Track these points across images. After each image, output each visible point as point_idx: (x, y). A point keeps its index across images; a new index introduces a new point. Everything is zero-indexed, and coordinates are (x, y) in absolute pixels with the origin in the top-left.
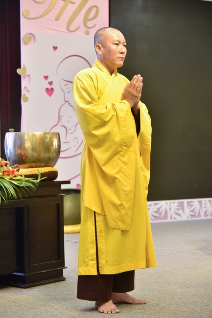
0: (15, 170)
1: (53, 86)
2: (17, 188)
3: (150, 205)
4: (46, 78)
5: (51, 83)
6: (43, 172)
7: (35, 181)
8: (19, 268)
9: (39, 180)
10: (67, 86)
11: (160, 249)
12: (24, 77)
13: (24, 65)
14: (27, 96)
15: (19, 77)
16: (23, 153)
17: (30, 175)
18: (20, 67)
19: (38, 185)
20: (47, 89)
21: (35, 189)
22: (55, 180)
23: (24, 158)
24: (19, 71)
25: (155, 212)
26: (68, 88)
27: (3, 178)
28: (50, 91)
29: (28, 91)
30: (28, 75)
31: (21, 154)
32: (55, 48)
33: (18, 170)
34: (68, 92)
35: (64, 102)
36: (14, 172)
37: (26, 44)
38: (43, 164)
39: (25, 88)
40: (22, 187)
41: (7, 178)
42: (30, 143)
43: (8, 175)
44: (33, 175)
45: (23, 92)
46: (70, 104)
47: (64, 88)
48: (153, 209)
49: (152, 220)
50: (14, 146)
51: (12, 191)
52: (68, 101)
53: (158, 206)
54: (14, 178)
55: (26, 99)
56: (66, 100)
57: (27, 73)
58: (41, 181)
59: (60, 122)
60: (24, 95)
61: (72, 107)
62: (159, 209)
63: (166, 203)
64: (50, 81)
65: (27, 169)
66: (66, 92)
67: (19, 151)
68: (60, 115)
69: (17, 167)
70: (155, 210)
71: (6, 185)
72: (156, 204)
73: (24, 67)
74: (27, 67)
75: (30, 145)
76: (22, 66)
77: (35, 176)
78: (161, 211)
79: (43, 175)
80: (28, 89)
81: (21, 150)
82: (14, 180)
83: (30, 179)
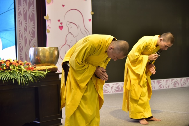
0: (34, 67)
1: (62, 25)
2: (34, 77)
3: (114, 85)
4: (59, 21)
5: (61, 23)
6: (49, 68)
7: (44, 73)
8: (37, 119)
9: (46, 73)
10: (69, 25)
11: (116, 107)
12: (48, 21)
13: (47, 14)
14: (49, 30)
15: (45, 21)
16: (38, 58)
17: (42, 70)
18: (45, 16)
19: (46, 75)
20: (60, 27)
21: (44, 77)
22: (56, 72)
23: (39, 61)
24: (45, 17)
25: (116, 88)
26: (70, 26)
27: (27, 72)
28: (61, 28)
29: (50, 27)
30: (50, 20)
31: (37, 59)
32: (63, 6)
33: (35, 67)
34: (71, 28)
35: (69, 33)
36: (33, 68)
37: (48, 4)
38: (49, 64)
39: (48, 26)
40: (37, 76)
41: (29, 71)
42: (42, 53)
43: (30, 70)
44: (43, 70)
45: (47, 28)
46: (71, 34)
47: (68, 26)
48: (115, 86)
49: (115, 92)
50: (34, 55)
51: (31, 78)
52: (70, 32)
53: (118, 85)
54: (33, 72)
55: (49, 32)
56: (69, 32)
57: (49, 18)
58: (48, 73)
59: (66, 43)
60: (48, 29)
61: (72, 36)
62: (118, 86)
63: (122, 83)
64: (61, 22)
65: (41, 67)
66: (69, 28)
67: (37, 58)
68: (67, 40)
69: (35, 66)
70: (116, 87)
71: (28, 75)
72: (116, 84)
73: (48, 16)
74: (49, 16)
75: (42, 54)
76: (46, 15)
77: (45, 71)
78: (119, 87)
79: (48, 70)
80: (50, 26)
81: (37, 56)
82: (33, 73)
83: (42, 72)
